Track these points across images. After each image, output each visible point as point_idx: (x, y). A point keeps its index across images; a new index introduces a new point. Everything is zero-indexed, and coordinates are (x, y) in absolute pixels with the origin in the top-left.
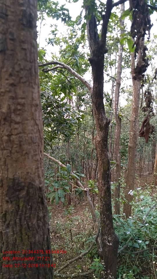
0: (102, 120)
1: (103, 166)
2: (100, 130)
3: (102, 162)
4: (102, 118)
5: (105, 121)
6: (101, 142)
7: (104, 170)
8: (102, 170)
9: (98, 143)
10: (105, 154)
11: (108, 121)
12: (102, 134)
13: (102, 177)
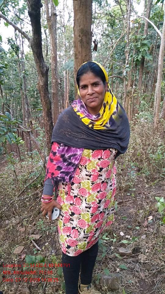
0: (43, 68)
1: (47, 106)
2: (43, 76)
3: (45, 103)
4: (43, 65)
5: (45, 69)
6: (44, 86)
7: (47, 109)
8: (46, 110)
9: (42, 88)
10: (48, 96)
11: (48, 68)
12: (43, 79)
13: (47, 115)
